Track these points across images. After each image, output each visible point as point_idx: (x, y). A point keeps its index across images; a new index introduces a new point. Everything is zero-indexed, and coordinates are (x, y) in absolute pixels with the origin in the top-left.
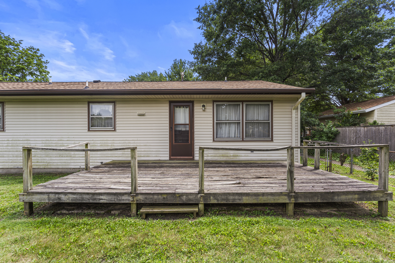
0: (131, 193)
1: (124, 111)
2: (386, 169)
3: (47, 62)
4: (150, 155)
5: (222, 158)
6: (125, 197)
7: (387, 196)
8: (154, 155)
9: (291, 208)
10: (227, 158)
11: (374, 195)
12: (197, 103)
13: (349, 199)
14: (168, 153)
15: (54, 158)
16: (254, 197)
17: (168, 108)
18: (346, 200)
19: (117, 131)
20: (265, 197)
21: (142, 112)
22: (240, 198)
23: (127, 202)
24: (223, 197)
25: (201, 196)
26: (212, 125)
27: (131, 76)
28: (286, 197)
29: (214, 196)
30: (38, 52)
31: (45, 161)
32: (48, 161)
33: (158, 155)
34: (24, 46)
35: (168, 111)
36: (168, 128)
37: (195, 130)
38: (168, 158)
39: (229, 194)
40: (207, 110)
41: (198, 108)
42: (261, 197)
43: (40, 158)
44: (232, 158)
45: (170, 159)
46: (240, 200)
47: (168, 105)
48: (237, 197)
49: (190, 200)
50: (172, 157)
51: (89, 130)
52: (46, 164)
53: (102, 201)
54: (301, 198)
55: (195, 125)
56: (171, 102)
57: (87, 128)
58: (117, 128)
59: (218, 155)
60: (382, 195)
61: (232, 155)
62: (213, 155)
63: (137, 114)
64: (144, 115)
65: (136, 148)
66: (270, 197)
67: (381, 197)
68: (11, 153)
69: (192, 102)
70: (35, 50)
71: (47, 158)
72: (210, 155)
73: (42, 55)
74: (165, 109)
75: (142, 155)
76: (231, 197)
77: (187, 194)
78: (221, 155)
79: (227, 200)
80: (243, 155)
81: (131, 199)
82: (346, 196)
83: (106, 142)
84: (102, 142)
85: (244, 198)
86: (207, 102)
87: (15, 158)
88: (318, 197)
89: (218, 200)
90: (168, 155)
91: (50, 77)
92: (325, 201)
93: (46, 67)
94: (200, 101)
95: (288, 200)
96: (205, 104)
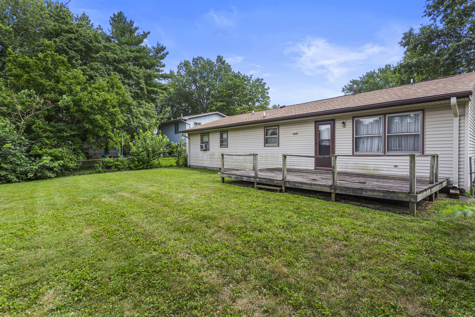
0: (254, 177)
1: (285, 132)
2: (412, 175)
3: (268, 88)
4: (301, 165)
5: (361, 171)
6: (252, 179)
7: (411, 198)
8: (303, 165)
9: (333, 196)
10: (367, 171)
11: (397, 195)
12: (338, 121)
13: (375, 196)
14: (314, 164)
15: (248, 164)
16: (309, 186)
17: (314, 127)
18: (373, 196)
19: (280, 146)
20: (315, 186)
21: (295, 132)
22: (302, 185)
23: (253, 181)
24: (293, 184)
25: (283, 182)
26: (351, 139)
27: (352, 81)
28: (328, 188)
29: (289, 183)
30: (262, 81)
31: (244, 166)
32: (245, 166)
33: (306, 165)
34: (254, 78)
35: (314, 129)
36: (314, 143)
37: (336, 145)
38: (314, 168)
39: (296, 182)
40: (347, 126)
41: (338, 125)
42: (313, 186)
43: (242, 164)
44: (372, 171)
45: (315, 169)
46: (301, 186)
47: (314, 124)
48: (300, 185)
49: (277, 183)
50: (316, 168)
51: (265, 146)
52: (244, 167)
53: (244, 180)
54: (338, 190)
55: (336, 140)
56: (316, 122)
57: (263, 145)
58: (280, 144)
59: (357, 168)
60: (405, 196)
61: (372, 168)
62: (353, 167)
63: (292, 133)
64: (297, 134)
65: (257, 155)
66: (318, 187)
67: (405, 198)
68: (230, 160)
69: (333, 120)
70: (260, 81)
71: (245, 164)
72: (349, 167)
73: (265, 83)
74: (311, 128)
75: (296, 165)
76: (297, 184)
77: (276, 180)
78: (360, 168)
79: (295, 186)
80: (384, 169)
81: (254, 180)
82: (373, 193)
83: (274, 154)
84: (271, 154)
85: (304, 185)
86: (347, 118)
87: (232, 163)
88: (350, 191)
89: (290, 185)
90: (314, 166)
91: (270, 101)
92: (355, 194)
93: (268, 93)
94: (340, 118)
95: (329, 190)
96: (345, 121)
